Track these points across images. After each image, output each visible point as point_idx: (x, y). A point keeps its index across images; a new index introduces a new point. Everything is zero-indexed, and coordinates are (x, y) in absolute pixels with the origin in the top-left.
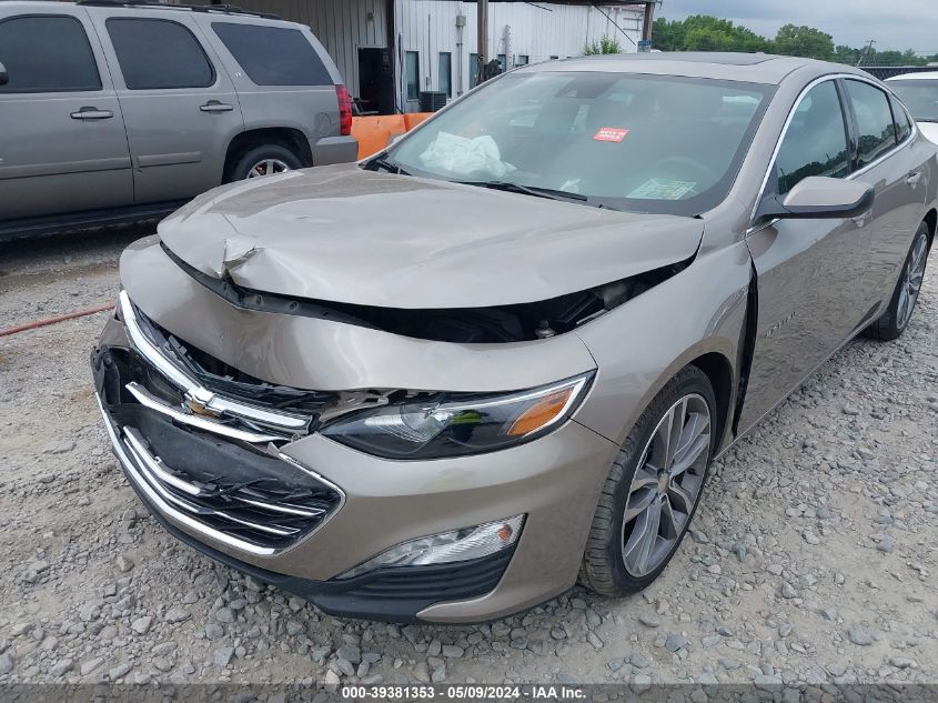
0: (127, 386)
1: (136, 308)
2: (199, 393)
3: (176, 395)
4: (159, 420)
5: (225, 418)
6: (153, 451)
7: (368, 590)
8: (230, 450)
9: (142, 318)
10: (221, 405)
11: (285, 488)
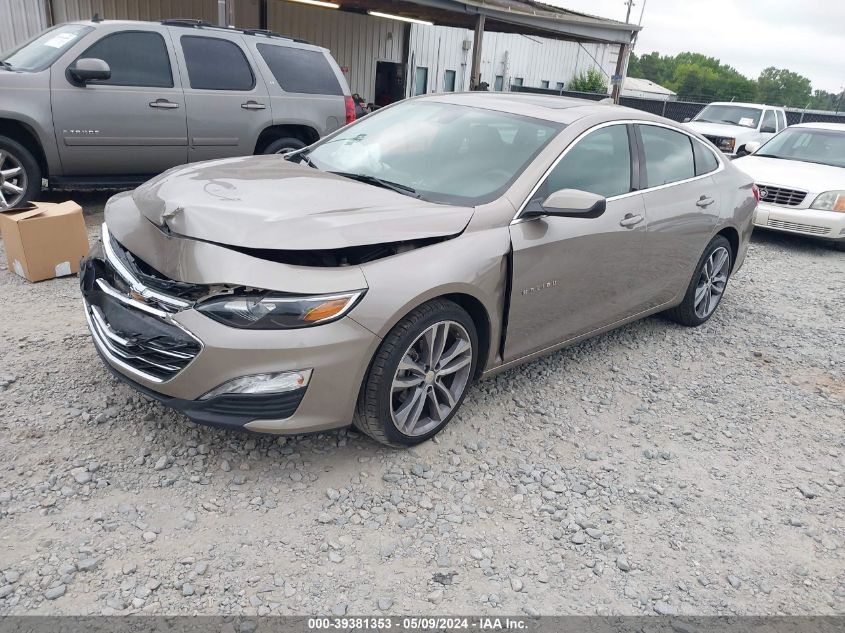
0: (97, 281)
1: (111, 234)
2: (138, 286)
3: (126, 288)
4: (112, 301)
5: (151, 302)
6: (106, 321)
7: (217, 408)
8: (149, 320)
9: (113, 239)
10: (149, 294)
11: (173, 341)
